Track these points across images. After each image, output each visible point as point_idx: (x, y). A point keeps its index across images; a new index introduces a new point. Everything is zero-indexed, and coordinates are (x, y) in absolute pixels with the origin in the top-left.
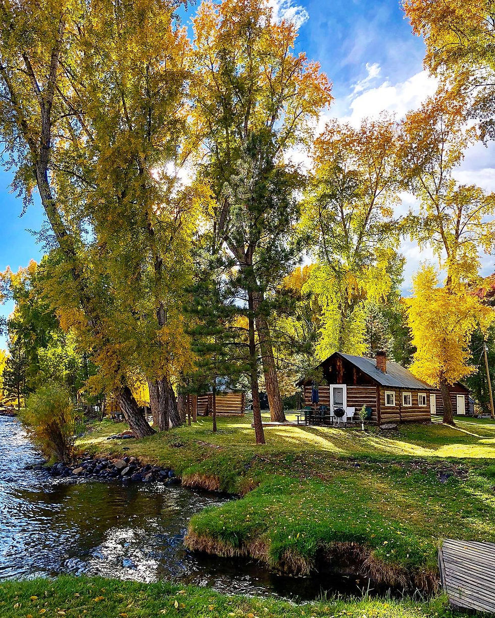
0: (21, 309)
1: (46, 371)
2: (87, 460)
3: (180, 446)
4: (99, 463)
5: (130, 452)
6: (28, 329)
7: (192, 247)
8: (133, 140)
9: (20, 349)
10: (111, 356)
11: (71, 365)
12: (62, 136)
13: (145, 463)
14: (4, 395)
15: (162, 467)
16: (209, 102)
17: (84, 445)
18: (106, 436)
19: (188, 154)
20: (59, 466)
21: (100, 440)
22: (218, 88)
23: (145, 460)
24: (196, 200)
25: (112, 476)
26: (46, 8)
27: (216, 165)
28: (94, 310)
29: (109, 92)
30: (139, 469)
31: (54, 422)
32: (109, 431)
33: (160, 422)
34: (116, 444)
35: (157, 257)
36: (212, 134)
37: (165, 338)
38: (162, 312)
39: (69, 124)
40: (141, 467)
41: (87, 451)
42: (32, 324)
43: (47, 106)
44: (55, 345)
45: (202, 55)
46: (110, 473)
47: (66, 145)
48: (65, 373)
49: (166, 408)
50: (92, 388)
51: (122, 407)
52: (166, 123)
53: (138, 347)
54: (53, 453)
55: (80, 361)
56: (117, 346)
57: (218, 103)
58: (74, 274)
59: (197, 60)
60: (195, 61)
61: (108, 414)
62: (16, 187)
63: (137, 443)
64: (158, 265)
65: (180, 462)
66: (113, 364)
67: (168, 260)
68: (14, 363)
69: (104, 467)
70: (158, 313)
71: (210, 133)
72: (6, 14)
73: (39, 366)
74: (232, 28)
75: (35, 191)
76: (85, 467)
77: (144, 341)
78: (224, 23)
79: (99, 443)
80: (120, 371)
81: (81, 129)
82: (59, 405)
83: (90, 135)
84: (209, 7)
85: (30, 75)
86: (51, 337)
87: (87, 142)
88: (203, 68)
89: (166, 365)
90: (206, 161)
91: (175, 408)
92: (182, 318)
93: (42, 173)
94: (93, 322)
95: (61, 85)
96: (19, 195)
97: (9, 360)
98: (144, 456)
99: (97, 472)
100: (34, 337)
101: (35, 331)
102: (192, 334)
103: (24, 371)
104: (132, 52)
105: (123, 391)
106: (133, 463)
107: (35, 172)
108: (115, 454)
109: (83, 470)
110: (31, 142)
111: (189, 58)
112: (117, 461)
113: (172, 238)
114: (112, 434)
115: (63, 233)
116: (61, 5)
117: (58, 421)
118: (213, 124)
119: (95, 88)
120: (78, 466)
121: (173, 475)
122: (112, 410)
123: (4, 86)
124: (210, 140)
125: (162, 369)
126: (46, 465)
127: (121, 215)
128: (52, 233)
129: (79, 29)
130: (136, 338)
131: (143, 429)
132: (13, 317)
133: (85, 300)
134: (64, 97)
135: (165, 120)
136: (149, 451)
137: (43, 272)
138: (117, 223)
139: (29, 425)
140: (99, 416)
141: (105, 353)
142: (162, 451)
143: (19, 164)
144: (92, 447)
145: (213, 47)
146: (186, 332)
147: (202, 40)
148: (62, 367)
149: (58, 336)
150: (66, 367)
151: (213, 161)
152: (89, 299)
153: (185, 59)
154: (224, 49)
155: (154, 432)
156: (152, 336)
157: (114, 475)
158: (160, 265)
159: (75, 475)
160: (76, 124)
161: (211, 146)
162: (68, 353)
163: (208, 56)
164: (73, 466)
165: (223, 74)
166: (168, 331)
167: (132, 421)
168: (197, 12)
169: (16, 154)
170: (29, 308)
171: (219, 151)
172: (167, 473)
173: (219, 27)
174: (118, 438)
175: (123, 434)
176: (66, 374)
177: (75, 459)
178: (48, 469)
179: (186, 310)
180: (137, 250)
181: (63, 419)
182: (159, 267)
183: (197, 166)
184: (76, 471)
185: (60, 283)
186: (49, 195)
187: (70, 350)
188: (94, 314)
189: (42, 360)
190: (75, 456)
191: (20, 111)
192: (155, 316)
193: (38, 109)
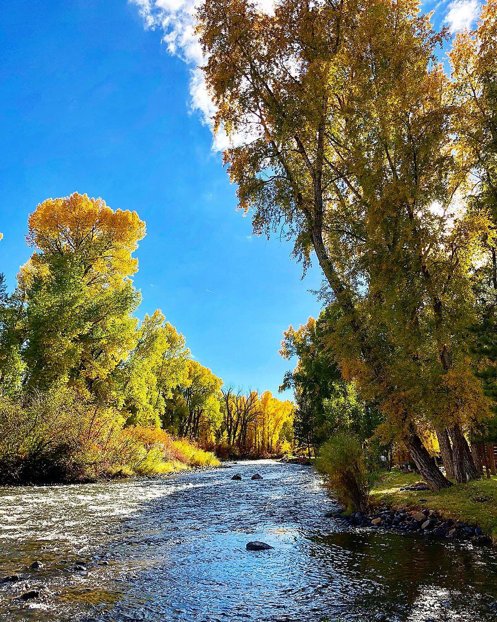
0: (304, 363)
1: (332, 421)
2: (384, 511)
3: (484, 501)
4: (397, 515)
5: (428, 504)
6: (311, 381)
7: (472, 283)
8: (400, 188)
9: (306, 400)
10: (397, 404)
11: (355, 414)
12: (330, 199)
13: (446, 517)
14: (296, 445)
15: (466, 524)
16: (474, 131)
17: (379, 495)
18: (399, 487)
19: (456, 188)
20: (357, 515)
21: (393, 490)
22: (484, 113)
23: (447, 514)
24: (473, 234)
25: (412, 529)
26: (310, 90)
27: (488, 193)
28: (375, 359)
29: (373, 148)
30: (441, 523)
31: (349, 472)
32: (400, 481)
33: (456, 474)
34: (411, 495)
35: (435, 299)
36: (481, 162)
37: (452, 383)
38: (446, 355)
39: (336, 186)
40: (442, 521)
41: (383, 502)
42: (315, 376)
43: (317, 175)
44: (337, 396)
45: (462, 85)
46: (409, 525)
47: (335, 207)
48: (349, 422)
49: (462, 459)
50: (381, 437)
51: (413, 457)
52: (432, 163)
53: (424, 393)
54: (350, 502)
55: (362, 410)
56: (403, 393)
57: (485, 128)
58: (354, 326)
59: (457, 92)
60: (455, 93)
61: (395, 464)
62: (297, 253)
63: (433, 495)
64: (438, 307)
65: (487, 518)
66: (400, 413)
67: (447, 300)
68: (302, 414)
69: (403, 518)
70: (442, 357)
71: (478, 162)
72: (279, 106)
73: (325, 416)
74: (493, 48)
75: (313, 254)
76: (384, 518)
77: (430, 387)
78: (483, 47)
79: (394, 494)
80: (407, 420)
81: (347, 189)
82: (352, 454)
83: (356, 192)
84: (464, 37)
85: (301, 153)
86: (333, 388)
87: (354, 199)
88: (464, 98)
89: (456, 412)
90: (476, 192)
91: (471, 459)
92: (469, 360)
93: (317, 237)
94: (375, 371)
95: (326, 154)
96: (299, 260)
97: (298, 411)
98: (444, 509)
99: (396, 523)
100: (318, 389)
101: (318, 383)
102: (484, 376)
103: (311, 422)
104: (392, 105)
105: (413, 440)
106: (432, 516)
107: (311, 237)
108: (412, 506)
109: (381, 520)
110: (306, 211)
111: (447, 92)
112: (415, 513)
113: (449, 277)
114: (404, 485)
115: (340, 289)
116: (324, 84)
117: (353, 471)
118: (481, 152)
119: (359, 148)
120: (376, 517)
121: (480, 533)
122: (399, 460)
123: (281, 168)
124: (479, 169)
125: (453, 416)
126: (345, 513)
127: (395, 262)
128: (330, 290)
129: (339, 99)
130: (420, 384)
131: (437, 480)
132: (297, 371)
133: (366, 349)
134: (330, 163)
135: (431, 161)
136: (449, 504)
137: (326, 327)
138: (391, 271)
139: (325, 473)
140: (387, 466)
141: (391, 401)
142: (464, 505)
143: (298, 233)
144: (388, 497)
145: (472, 74)
146: (477, 375)
147: (461, 71)
148: (346, 416)
149: (340, 387)
150: (350, 416)
151: (485, 189)
152: (370, 348)
153: (443, 94)
154: (487, 72)
155: (451, 484)
156: (437, 382)
157: (414, 528)
158: (439, 307)
159: (374, 525)
160: (343, 185)
161: (481, 175)
162: (351, 403)
163: (469, 85)
164: (371, 516)
165: (487, 97)
166: (454, 376)
167: (425, 471)
168: (451, 46)
169: (294, 224)
170: (311, 361)
171: (491, 178)
172: (473, 530)
173: (478, 52)
174: (412, 489)
175: (417, 485)
176: (351, 424)
177: (372, 510)
178: (347, 518)
179: (473, 351)
180: (413, 294)
181: (357, 468)
182: (439, 309)
183: (466, 198)
184: (374, 521)
185: (341, 336)
186: (325, 255)
187: (352, 400)
188: (376, 363)
189: (327, 411)
190: (371, 506)
191: (295, 186)
192: (439, 360)
193: (311, 181)
